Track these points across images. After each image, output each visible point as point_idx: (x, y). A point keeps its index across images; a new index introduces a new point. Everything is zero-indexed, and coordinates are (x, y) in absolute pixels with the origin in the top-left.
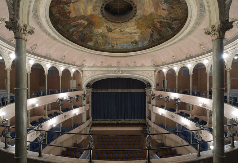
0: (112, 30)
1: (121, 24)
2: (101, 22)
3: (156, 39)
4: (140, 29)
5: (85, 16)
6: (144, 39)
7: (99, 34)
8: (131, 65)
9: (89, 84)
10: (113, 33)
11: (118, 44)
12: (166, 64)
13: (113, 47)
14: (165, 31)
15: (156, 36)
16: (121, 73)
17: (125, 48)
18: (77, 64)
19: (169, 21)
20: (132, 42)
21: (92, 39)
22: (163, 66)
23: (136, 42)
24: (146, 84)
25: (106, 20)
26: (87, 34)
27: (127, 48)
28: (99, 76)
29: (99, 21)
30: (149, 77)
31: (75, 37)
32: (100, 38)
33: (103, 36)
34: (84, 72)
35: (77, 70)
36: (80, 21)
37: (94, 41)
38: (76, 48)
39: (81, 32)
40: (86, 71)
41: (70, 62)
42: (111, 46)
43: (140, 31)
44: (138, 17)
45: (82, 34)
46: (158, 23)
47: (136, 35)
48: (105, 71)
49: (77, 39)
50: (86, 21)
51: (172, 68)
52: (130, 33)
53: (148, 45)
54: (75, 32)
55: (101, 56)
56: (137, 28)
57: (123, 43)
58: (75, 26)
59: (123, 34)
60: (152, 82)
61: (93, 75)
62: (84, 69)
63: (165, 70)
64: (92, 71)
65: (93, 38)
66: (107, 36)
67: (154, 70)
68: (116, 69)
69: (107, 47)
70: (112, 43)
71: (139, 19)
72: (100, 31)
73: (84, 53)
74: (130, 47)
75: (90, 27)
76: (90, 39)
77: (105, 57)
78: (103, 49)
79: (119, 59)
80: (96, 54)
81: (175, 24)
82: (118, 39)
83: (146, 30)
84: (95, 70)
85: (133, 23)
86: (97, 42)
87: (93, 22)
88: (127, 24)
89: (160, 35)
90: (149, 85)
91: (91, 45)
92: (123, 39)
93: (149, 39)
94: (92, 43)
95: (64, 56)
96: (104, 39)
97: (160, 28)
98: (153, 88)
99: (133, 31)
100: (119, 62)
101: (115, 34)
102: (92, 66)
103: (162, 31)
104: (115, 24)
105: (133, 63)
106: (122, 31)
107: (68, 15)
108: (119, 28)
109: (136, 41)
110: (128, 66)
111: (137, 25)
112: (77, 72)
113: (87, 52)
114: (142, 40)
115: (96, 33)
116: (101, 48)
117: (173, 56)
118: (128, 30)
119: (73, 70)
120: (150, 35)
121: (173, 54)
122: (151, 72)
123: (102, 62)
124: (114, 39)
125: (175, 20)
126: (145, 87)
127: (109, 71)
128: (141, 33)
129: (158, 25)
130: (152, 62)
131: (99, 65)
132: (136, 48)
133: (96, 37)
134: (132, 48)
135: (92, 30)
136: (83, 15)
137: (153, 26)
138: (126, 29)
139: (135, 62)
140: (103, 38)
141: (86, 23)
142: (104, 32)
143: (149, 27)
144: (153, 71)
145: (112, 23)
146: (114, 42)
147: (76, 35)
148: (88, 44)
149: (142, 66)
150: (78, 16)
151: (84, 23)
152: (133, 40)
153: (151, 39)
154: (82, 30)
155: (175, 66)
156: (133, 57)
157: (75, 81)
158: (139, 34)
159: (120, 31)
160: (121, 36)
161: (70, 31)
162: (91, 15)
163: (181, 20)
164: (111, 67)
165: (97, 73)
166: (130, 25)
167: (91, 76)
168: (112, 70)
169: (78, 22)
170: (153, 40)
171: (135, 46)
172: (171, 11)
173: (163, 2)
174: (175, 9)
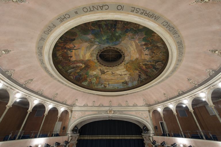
0: (105, 73)
1: (112, 68)
2: (96, 66)
3: (144, 79)
4: (129, 71)
5: (83, 60)
6: (133, 79)
7: (94, 75)
8: (123, 105)
9: (77, 127)
10: (106, 75)
11: (110, 84)
12: (159, 103)
13: (105, 87)
14: (151, 71)
15: (143, 76)
16: (113, 114)
17: (117, 88)
18: (68, 103)
19: (153, 63)
20: (123, 83)
21: (86, 79)
22: (157, 105)
23: (126, 83)
24: (142, 128)
25: (100, 64)
26: (83, 75)
27: (118, 88)
28: (89, 117)
29: (94, 65)
30: (144, 118)
31: (72, 77)
32: (94, 79)
33: (96, 77)
34: (73, 112)
35: (67, 109)
36: (78, 64)
37: (88, 81)
38: (70, 87)
39: (78, 73)
40: (75, 111)
41: (61, 101)
42: (103, 86)
43: (129, 73)
44: (126, 62)
45: (78, 75)
46: (143, 65)
47: (125, 77)
48: (96, 111)
49: (73, 78)
50: (84, 65)
51: (167, 106)
52: (121, 75)
53: (137, 85)
54: (73, 73)
55: (93, 95)
56: (126, 70)
57: (114, 84)
58: (73, 68)
59: (114, 76)
60: (149, 125)
61: (83, 115)
62: (74, 109)
63: (160, 109)
64: (83, 111)
65: (88, 79)
66: (100, 77)
67: (148, 109)
68: (107, 108)
69: (100, 87)
70: (104, 84)
71: (127, 63)
72: (95, 73)
73: (78, 91)
74: (121, 87)
75: (87, 69)
76: (85, 80)
77: (97, 96)
78: (96, 88)
79: (111, 98)
80: (89, 93)
81: (158, 65)
82: (109, 80)
83: (134, 71)
84: (86, 110)
85: (123, 67)
86: (91, 82)
87: (89, 65)
88: (118, 67)
89: (147, 75)
90: (147, 130)
91: (85, 85)
92: (114, 80)
93: (137, 79)
94: (87, 83)
95: (57, 94)
96: (98, 80)
97: (145, 69)
98: (151, 132)
99: (123, 73)
100: (110, 101)
101: (108, 76)
102: (83, 105)
103: (148, 72)
104: (107, 67)
105: (125, 103)
106: (113, 74)
107: (69, 58)
108: (111, 71)
109: (126, 81)
110: (120, 105)
111: (126, 68)
112: (66, 112)
113: (80, 91)
115: (91, 75)
116: (94, 88)
117: (164, 94)
118: (118, 72)
119: (62, 109)
120: (138, 76)
121: (163, 92)
122: (145, 112)
123: (94, 102)
124: (106, 80)
125: (158, 62)
126: (142, 132)
127: (101, 110)
128: (130, 75)
129: (144, 67)
130: (144, 102)
131: (90, 104)
132: (126, 87)
133: (91, 78)
134: (123, 88)
135: (87, 72)
136: (82, 60)
137: (140, 68)
138: (117, 71)
139: (127, 101)
140: (96, 79)
141: (83, 66)
142: (98, 74)
143: (136, 69)
144: (147, 111)
145: (105, 67)
146: (106, 83)
147: (73, 75)
148: (82, 83)
149: (135, 105)
150: (77, 60)
151: (81, 66)
152: (123, 81)
153: (140, 79)
154: (79, 72)
155: (169, 103)
156: (124, 96)
157: (61, 123)
158: (128, 75)
159: (112, 73)
160: (113, 78)
161: (68, 71)
162: (88, 60)
163: (162, 61)
164: (103, 106)
165: (87, 113)
166: (120, 68)
167: (81, 116)
168: (104, 110)
169: (77, 65)
170: (141, 80)
171: (126, 86)
172: (153, 55)
173: (145, 49)
174: (156, 53)
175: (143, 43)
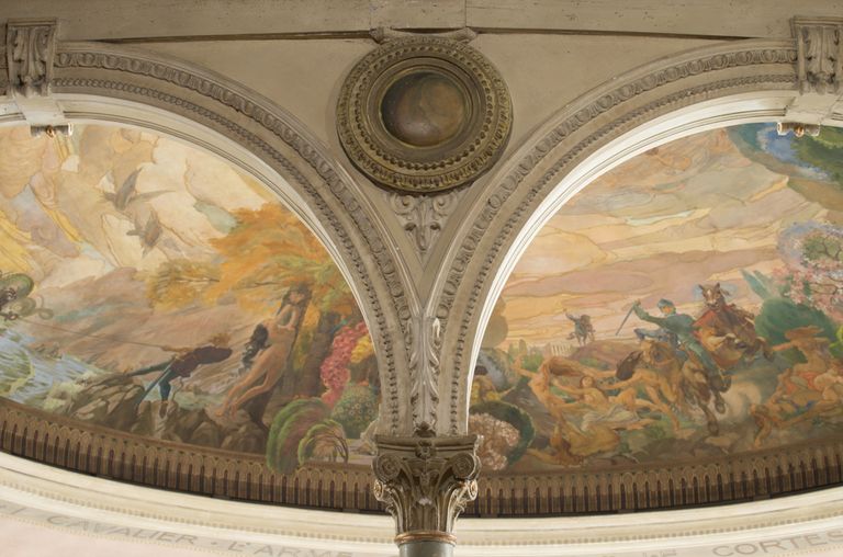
3: (180, 414)
15: (215, 389)
114: (83, 325)
120: (193, 342)
163: (543, 443)
172: (589, 371)
173: (659, 314)
174: (623, 384)
175: (750, 304)
